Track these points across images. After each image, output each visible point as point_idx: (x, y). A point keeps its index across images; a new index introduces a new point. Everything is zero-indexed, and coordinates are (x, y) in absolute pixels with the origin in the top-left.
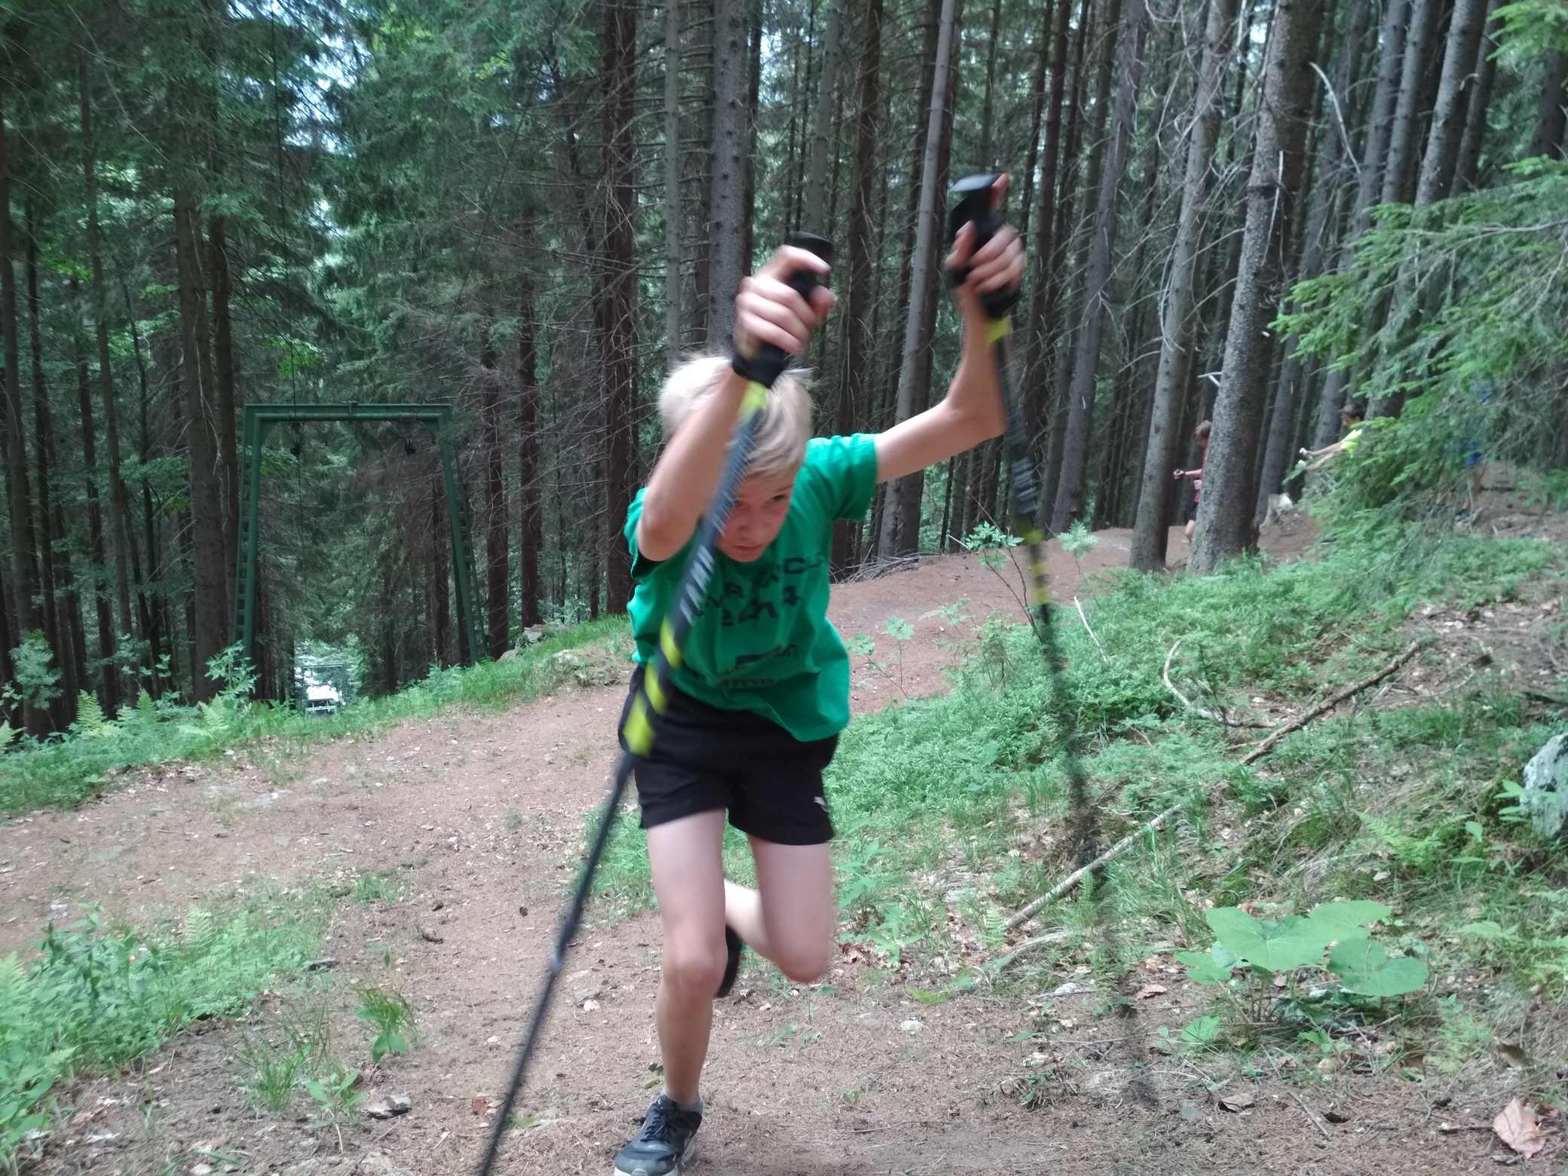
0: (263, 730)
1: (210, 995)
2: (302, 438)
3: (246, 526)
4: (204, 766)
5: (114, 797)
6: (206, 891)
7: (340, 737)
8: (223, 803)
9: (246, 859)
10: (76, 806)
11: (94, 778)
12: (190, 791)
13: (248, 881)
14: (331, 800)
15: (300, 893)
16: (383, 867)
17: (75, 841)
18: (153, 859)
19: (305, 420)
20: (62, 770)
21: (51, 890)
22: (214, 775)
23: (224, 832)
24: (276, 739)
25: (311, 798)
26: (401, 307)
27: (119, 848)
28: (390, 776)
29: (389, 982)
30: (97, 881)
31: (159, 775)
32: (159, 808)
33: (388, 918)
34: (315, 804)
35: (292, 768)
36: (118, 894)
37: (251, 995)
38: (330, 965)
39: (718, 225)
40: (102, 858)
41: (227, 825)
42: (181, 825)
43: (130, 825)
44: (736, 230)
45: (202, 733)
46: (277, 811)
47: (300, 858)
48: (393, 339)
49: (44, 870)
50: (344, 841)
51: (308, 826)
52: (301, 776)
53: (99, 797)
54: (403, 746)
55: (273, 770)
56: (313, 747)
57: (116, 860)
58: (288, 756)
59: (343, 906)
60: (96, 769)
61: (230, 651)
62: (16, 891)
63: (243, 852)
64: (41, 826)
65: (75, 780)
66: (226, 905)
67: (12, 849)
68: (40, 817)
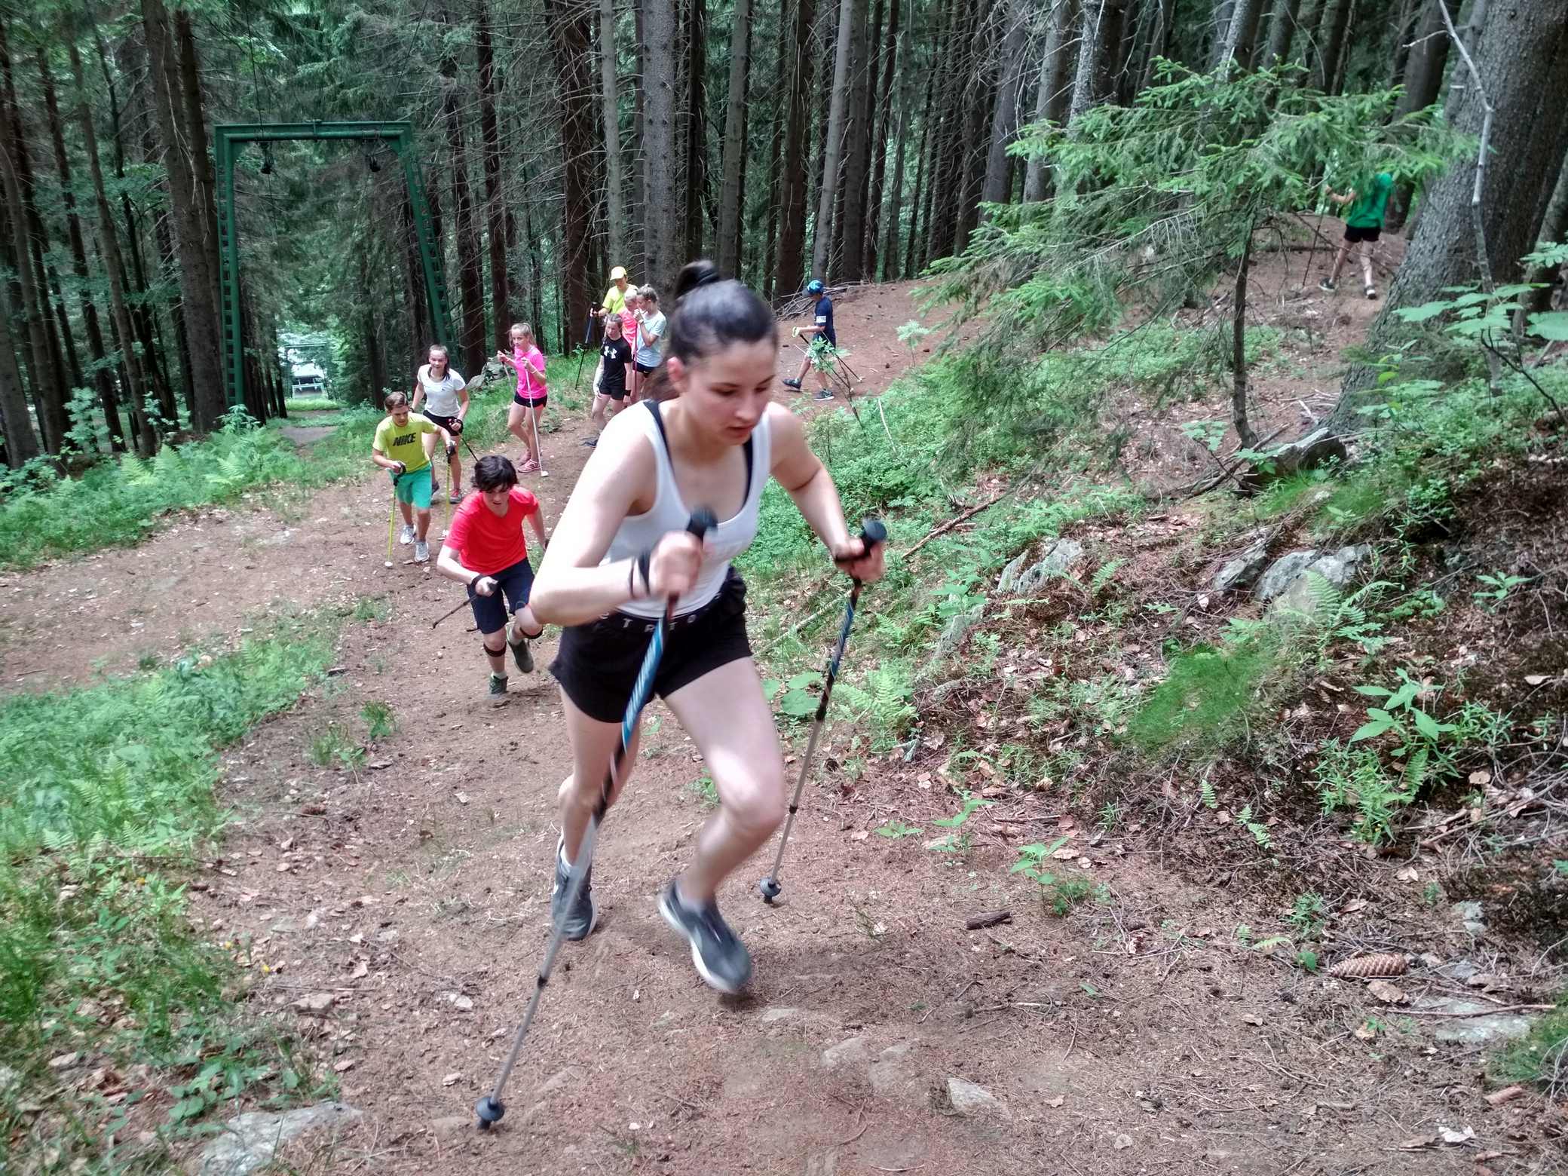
0: (272, 476)
1: (270, 698)
3: (224, 232)
4: (228, 509)
5: (161, 536)
6: (245, 611)
7: (333, 481)
8: (249, 540)
9: (270, 586)
10: (134, 545)
11: (145, 523)
12: (220, 530)
13: (276, 604)
14: (332, 537)
15: (316, 614)
16: (376, 594)
17: (139, 573)
18: (202, 588)
19: (272, 139)
20: (119, 516)
21: (129, 612)
22: (238, 516)
23: (252, 564)
24: (282, 483)
26: (356, 11)
27: (174, 579)
28: (376, 516)
29: (382, 689)
30: (162, 604)
31: (194, 517)
32: (198, 545)
33: (380, 633)
34: (319, 541)
35: (298, 510)
36: (179, 615)
37: (295, 697)
38: (342, 672)
40: (163, 587)
41: (253, 558)
42: (217, 559)
43: (179, 559)
45: (224, 481)
46: (292, 546)
47: (312, 585)
48: (350, 44)
49: (120, 596)
50: (344, 572)
51: (316, 560)
52: (306, 516)
53: (150, 536)
55: (283, 511)
56: (313, 492)
57: (173, 588)
58: (293, 499)
59: (347, 623)
60: (146, 515)
61: (236, 408)
62: (102, 613)
63: (268, 581)
64: (110, 561)
65: (130, 523)
66: (261, 623)
67: (92, 579)
68: (109, 554)
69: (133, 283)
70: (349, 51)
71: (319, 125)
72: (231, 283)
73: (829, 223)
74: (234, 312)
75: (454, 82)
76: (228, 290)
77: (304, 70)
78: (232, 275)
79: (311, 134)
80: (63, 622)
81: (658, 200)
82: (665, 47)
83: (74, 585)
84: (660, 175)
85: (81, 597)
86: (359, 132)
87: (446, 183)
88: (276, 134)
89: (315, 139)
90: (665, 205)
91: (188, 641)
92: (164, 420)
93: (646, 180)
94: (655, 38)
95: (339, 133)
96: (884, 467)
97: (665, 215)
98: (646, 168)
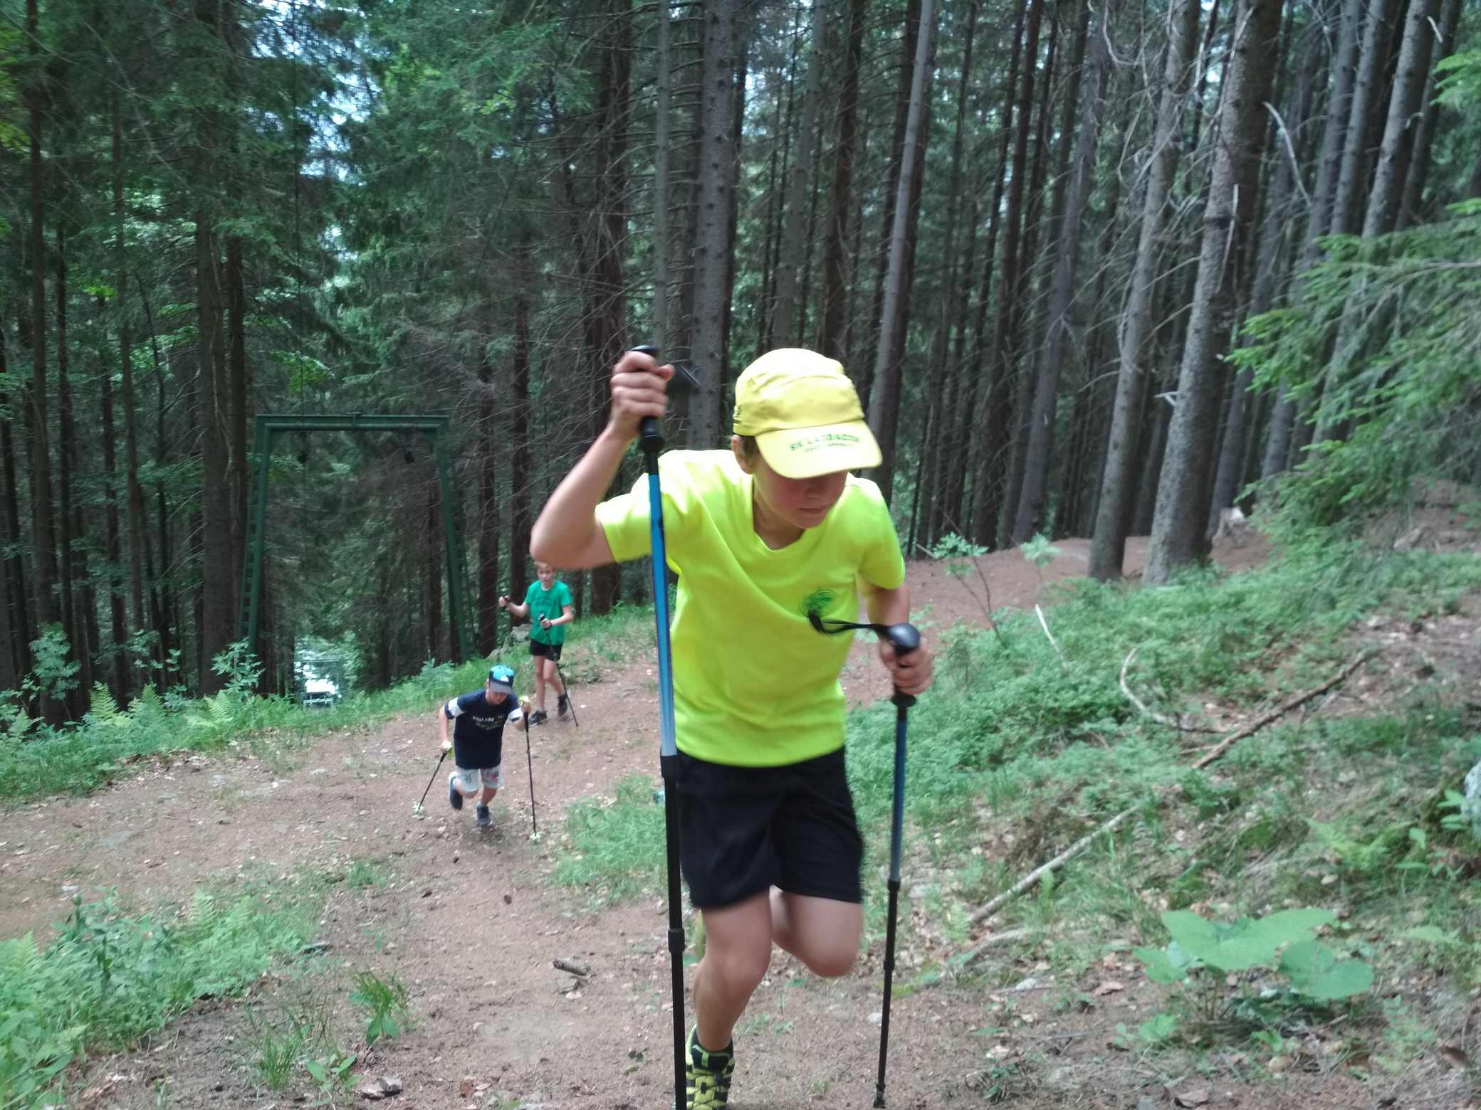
1: (212, 976)
2: (308, 445)
3: (253, 528)
4: (209, 756)
5: (124, 784)
6: (209, 875)
7: (337, 729)
8: (227, 791)
9: (246, 846)
10: (88, 793)
11: (105, 767)
12: (196, 780)
13: (248, 866)
14: (328, 790)
16: (376, 855)
17: (86, 826)
18: (160, 846)
19: (312, 429)
20: (76, 758)
21: (64, 873)
22: (219, 764)
23: (226, 819)
24: (277, 731)
25: (309, 788)
26: (406, 325)
27: (127, 834)
28: (384, 768)
29: (381, 967)
30: (107, 864)
31: (167, 764)
32: (165, 795)
33: (380, 903)
34: (313, 793)
35: (291, 759)
36: (126, 877)
38: (325, 948)
39: (703, 251)
40: (111, 842)
41: (229, 812)
42: (185, 812)
43: (139, 811)
44: (720, 256)
45: (209, 724)
46: (279, 799)
47: (298, 845)
48: (395, 354)
49: (57, 853)
50: (340, 829)
51: (305, 815)
52: (299, 766)
53: (110, 784)
54: (397, 738)
55: (274, 760)
56: (312, 739)
57: (124, 845)
58: (289, 747)
59: (338, 891)
60: (108, 758)
62: (30, 873)
63: (244, 838)
64: (55, 811)
65: (88, 767)
66: (226, 890)
67: (28, 832)
68: (54, 802)
70: (395, 360)
75: (493, 386)
76: (250, 573)
77: (350, 381)
79: (349, 425)
82: (715, 319)
85: (8, 852)
86: (397, 425)
87: (474, 488)
88: (316, 425)
89: (353, 429)
91: (129, 910)
92: (152, 663)
94: (704, 311)
95: (377, 425)
96: (1055, 685)
98: (689, 438)
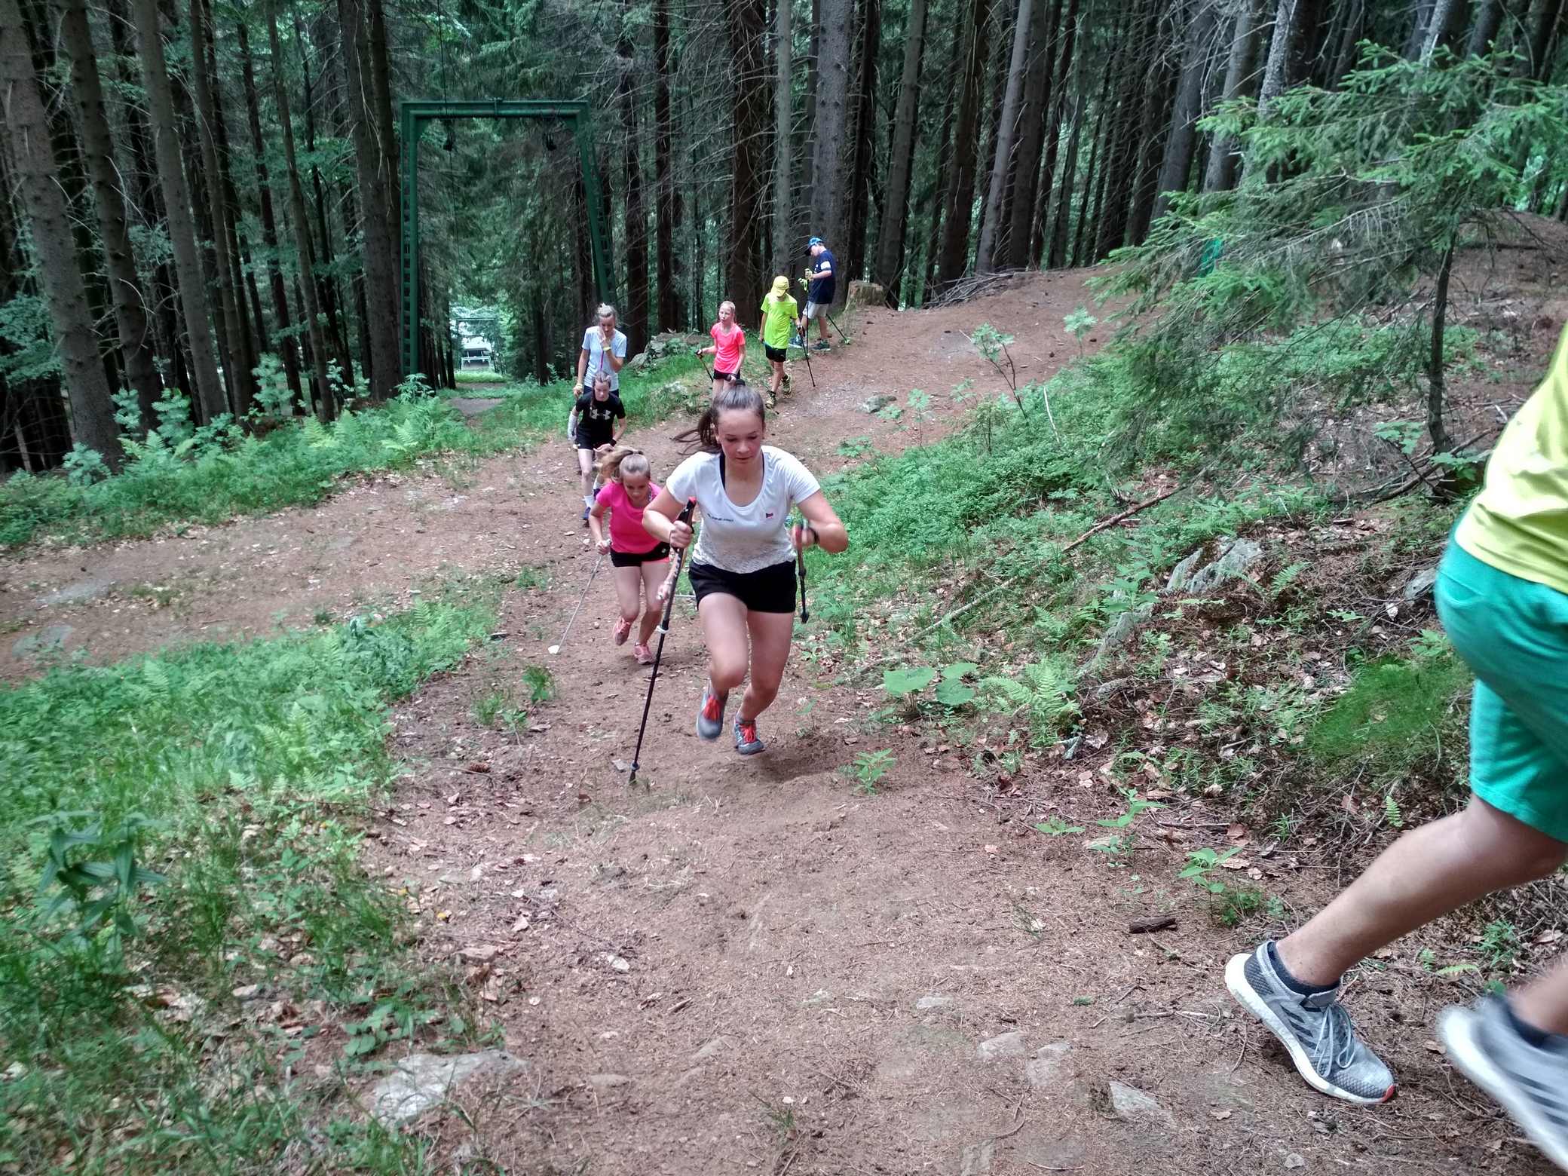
0: (444, 445)
2: (453, 135)
4: (402, 474)
5: (339, 498)
6: (414, 573)
7: (501, 451)
8: (420, 505)
9: (439, 551)
10: (314, 505)
11: (325, 484)
12: (393, 495)
13: (443, 568)
14: (498, 507)
15: (480, 579)
16: (536, 563)
17: (318, 532)
18: (376, 549)
19: (454, 116)
20: (301, 476)
21: (307, 569)
22: (410, 482)
23: (422, 529)
24: (452, 452)
25: (483, 504)
27: (350, 539)
28: (540, 487)
30: (338, 563)
31: (370, 481)
32: (373, 508)
33: (542, 601)
34: (486, 509)
35: (467, 478)
36: (353, 573)
37: (460, 658)
38: (504, 636)
40: (339, 545)
41: (424, 523)
42: (390, 522)
43: (355, 520)
45: (398, 447)
46: (462, 513)
47: (478, 551)
48: (533, 24)
49: (299, 553)
50: (508, 540)
51: (481, 528)
52: (474, 484)
53: (329, 497)
54: (549, 461)
55: (453, 479)
56: (482, 461)
57: (349, 548)
58: (463, 468)
59: (510, 590)
60: (325, 477)
61: (412, 377)
62: (283, 569)
63: (437, 545)
64: (292, 519)
65: (312, 484)
66: (429, 585)
67: (275, 537)
68: (290, 512)
69: (319, 254)
70: (532, 31)
71: (500, 103)
72: (411, 256)
73: (998, 208)
74: (412, 285)
75: (631, 62)
76: (407, 263)
77: (487, 49)
78: (413, 248)
79: (491, 112)
80: (246, 575)
81: (826, 183)
82: (841, 28)
83: (258, 540)
84: (829, 157)
85: (264, 552)
86: (538, 111)
87: (617, 163)
88: (460, 112)
89: (496, 117)
90: (833, 188)
91: (360, 599)
92: (346, 387)
93: (815, 162)
94: (832, 19)
95: (519, 112)
96: (1046, 458)
97: (833, 198)
98: (816, 149)
